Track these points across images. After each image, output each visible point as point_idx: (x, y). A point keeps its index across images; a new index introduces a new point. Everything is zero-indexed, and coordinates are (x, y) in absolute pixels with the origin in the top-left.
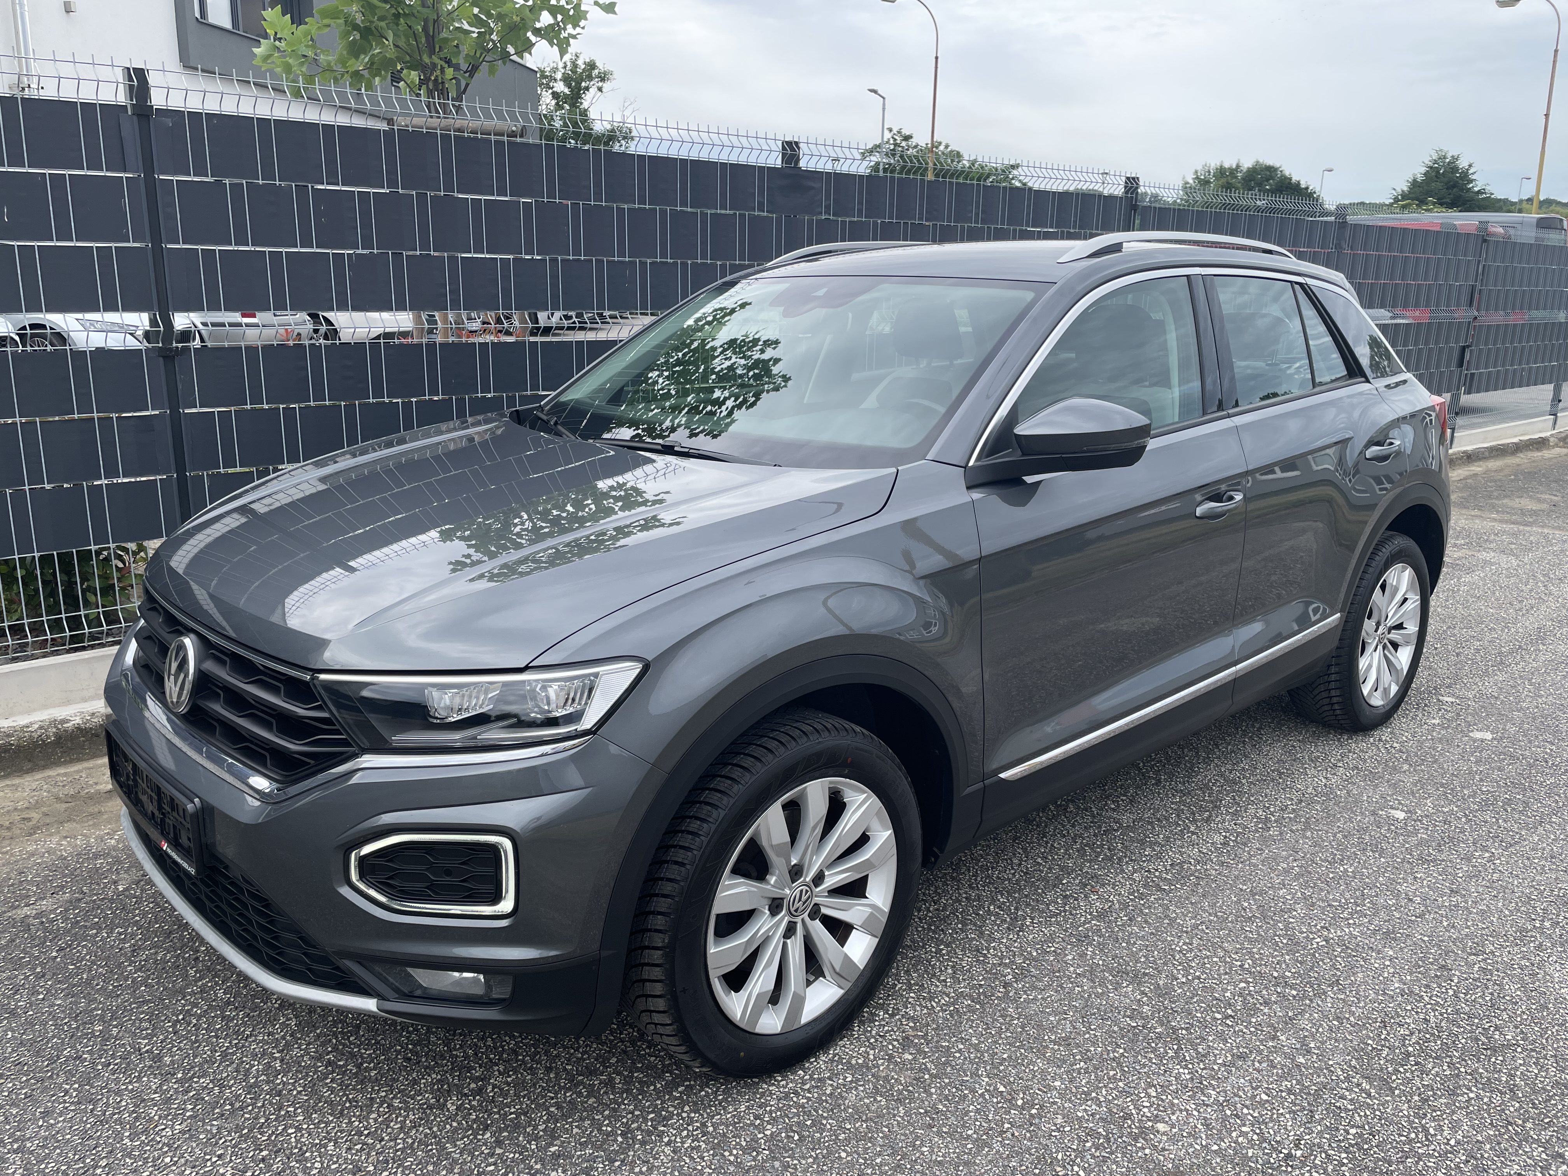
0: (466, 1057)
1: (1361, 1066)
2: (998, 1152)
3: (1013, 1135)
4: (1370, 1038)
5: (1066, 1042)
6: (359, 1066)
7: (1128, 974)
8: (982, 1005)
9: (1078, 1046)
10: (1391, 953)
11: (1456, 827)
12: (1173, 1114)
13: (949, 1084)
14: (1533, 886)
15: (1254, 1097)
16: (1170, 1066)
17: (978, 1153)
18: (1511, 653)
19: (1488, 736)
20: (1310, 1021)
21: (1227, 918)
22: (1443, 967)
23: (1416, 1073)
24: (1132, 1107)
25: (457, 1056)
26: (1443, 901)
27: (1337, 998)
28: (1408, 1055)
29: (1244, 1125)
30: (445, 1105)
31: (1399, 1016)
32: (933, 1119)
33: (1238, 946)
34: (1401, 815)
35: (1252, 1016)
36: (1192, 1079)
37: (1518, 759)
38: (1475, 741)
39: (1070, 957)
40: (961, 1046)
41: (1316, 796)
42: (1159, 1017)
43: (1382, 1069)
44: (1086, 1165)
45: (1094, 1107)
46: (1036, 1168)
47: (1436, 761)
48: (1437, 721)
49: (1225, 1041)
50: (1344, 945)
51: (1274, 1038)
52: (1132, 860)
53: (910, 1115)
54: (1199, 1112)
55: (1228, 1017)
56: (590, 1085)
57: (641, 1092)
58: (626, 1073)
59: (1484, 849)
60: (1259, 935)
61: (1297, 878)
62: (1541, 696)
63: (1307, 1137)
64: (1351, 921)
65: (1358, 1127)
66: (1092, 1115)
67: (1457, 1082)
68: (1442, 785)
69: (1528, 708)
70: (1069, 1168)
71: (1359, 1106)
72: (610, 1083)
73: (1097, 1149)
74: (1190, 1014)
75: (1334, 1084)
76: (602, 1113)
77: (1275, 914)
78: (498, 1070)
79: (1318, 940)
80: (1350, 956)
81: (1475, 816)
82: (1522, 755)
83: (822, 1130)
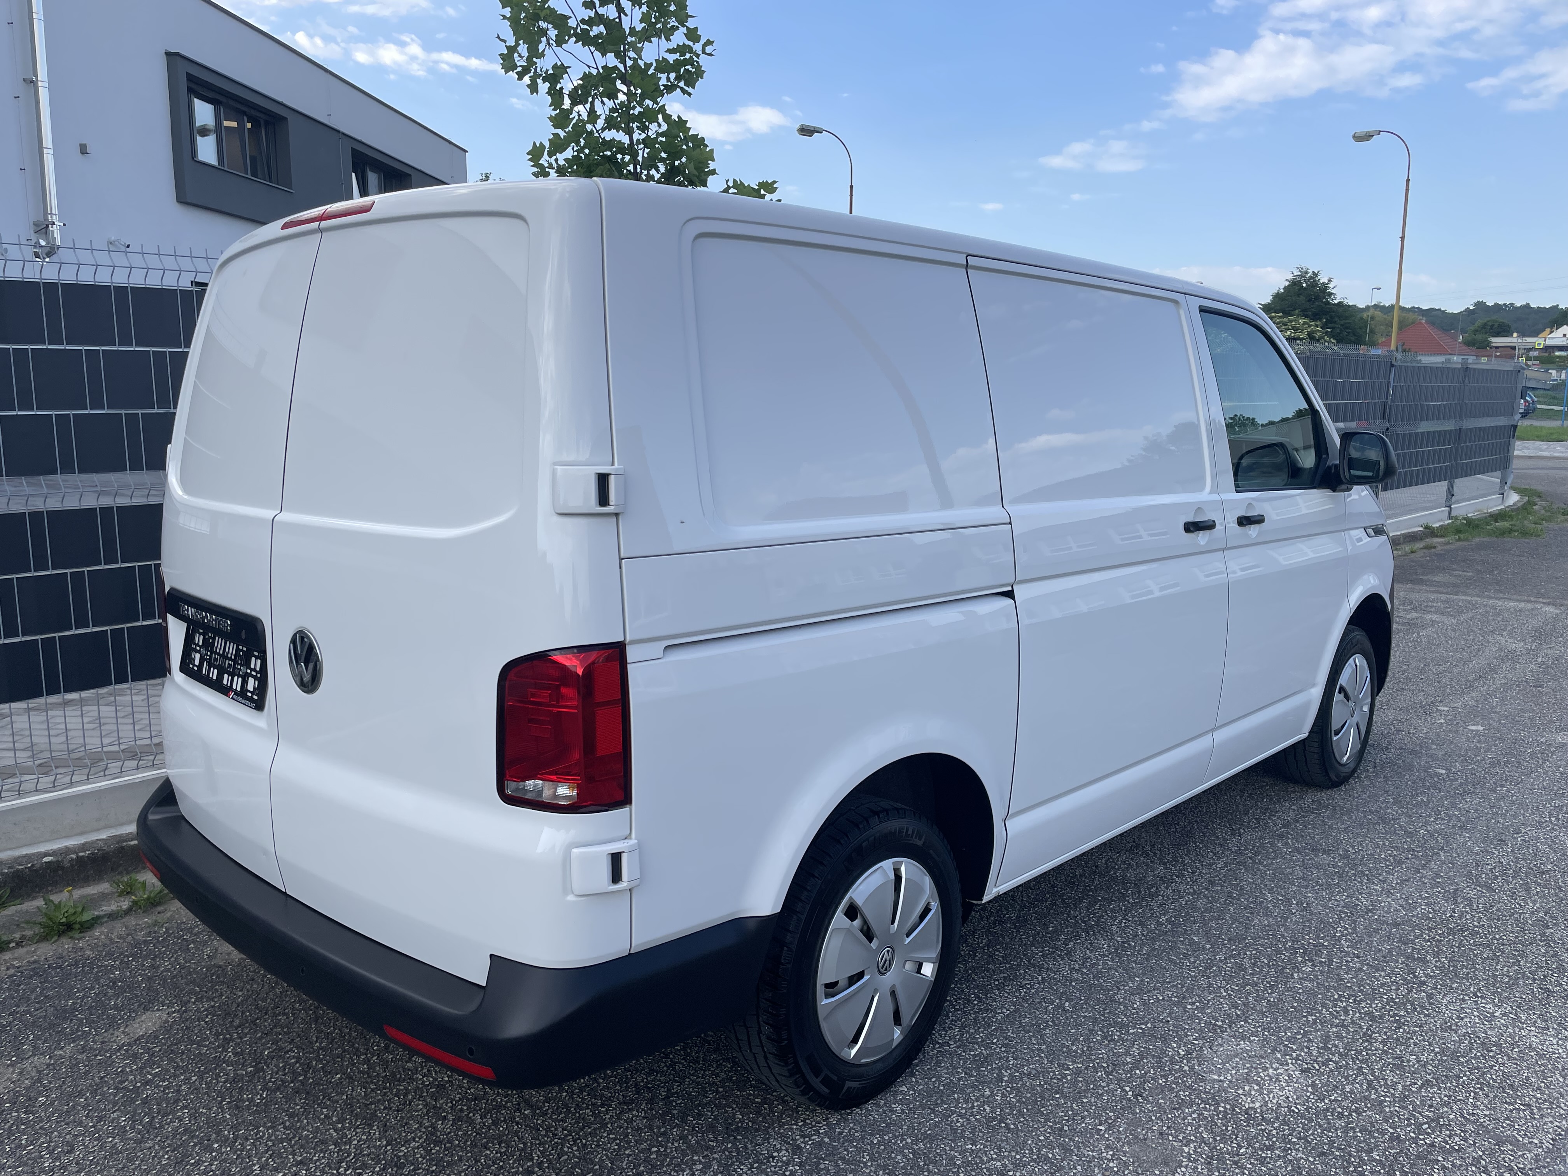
1: (1473, 881)
4: (1472, 870)
5: (1302, 878)
7: (1319, 850)
8: (1243, 866)
9: (1311, 880)
10: (1467, 835)
11: (1480, 776)
12: (1381, 903)
15: (1420, 895)
16: (1368, 885)
18: (1475, 679)
19: (1480, 728)
20: (1436, 864)
21: (1363, 824)
22: (1501, 840)
24: (1357, 902)
28: (1497, 876)
34: (1444, 772)
36: (1383, 890)
38: (1472, 731)
47: (1452, 743)
48: (1442, 721)
49: (1393, 875)
59: (1502, 786)
61: (1394, 804)
74: (1366, 865)
75: (1461, 889)
77: (1390, 821)
79: (1422, 831)
80: (1444, 837)
81: (1489, 770)
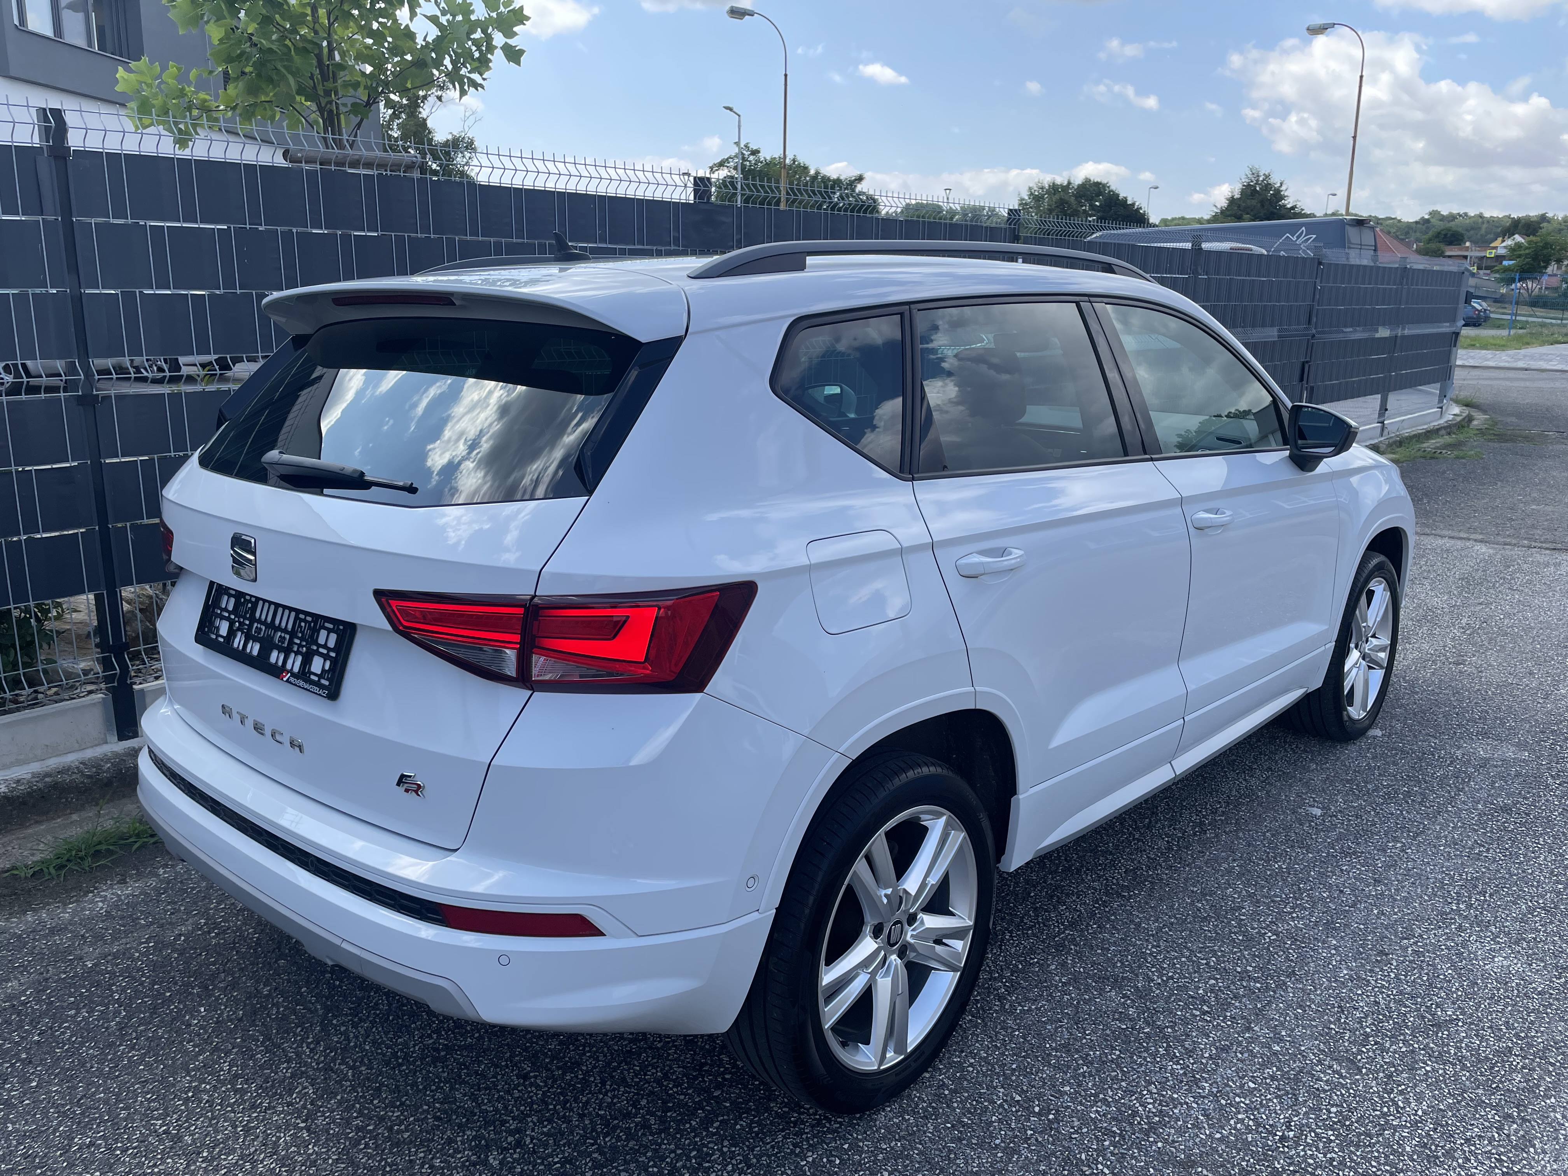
0: (497, 1110)
1: (1329, 1049)
2: (1026, 1157)
3: (1037, 1140)
4: (1331, 1022)
5: (1066, 1048)
6: (390, 1129)
7: (1108, 979)
8: (983, 1021)
9: (1077, 1051)
10: (1334, 942)
11: (1368, 820)
12: (1175, 1108)
13: (967, 1098)
14: (1443, 872)
15: (1242, 1086)
16: (1164, 1063)
17: (1010, 1160)
20: (1278, 1011)
21: (1186, 919)
22: (1382, 953)
23: (1378, 1052)
24: (1137, 1105)
25: (487, 1112)
26: (1370, 890)
27: (1297, 988)
28: (1367, 1036)
29: (1239, 1113)
30: (487, 1160)
31: (1353, 1000)
32: (961, 1132)
33: (1201, 945)
34: (1318, 812)
35: (1226, 1010)
36: (1185, 1074)
37: (1408, 753)
39: (1053, 967)
40: (973, 1061)
41: (1240, 798)
42: (1144, 1018)
43: (1347, 1051)
44: (1109, 1163)
45: (1104, 1107)
46: (1064, 1170)
49: (1208, 1037)
50: (1293, 937)
51: (1249, 1029)
52: (1088, 870)
53: (939, 1131)
54: (1197, 1103)
55: (1205, 1013)
56: (626, 1128)
57: (678, 1131)
58: (659, 1114)
59: (1396, 840)
60: (1217, 934)
62: (1417, 693)
63: (1296, 1119)
64: (1295, 915)
65: (1337, 1105)
66: (1104, 1115)
67: (1413, 1058)
68: (1348, 781)
69: (1408, 705)
70: (1094, 1167)
71: (1334, 1087)
72: (646, 1126)
73: (1115, 1147)
74: (1171, 1013)
75: (1309, 1068)
76: (645, 1154)
77: (1227, 913)
78: (532, 1121)
79: (1270, 934)
80: (1300, 947)
81: (1382, 809)
82: (1410, 749)
83: (860, 1154)
